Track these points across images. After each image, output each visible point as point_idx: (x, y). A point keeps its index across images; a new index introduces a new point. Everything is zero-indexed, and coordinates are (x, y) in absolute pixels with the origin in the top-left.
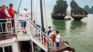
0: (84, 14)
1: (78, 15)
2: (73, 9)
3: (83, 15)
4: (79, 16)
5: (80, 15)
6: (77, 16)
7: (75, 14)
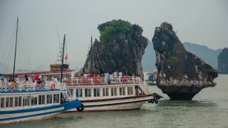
0: (200, 77)
1: (180, 80)
2: (161, 58)
3: (199, 80)
4: (182, 83)
5: (186, 82)
6: (175, 82)
7: (167, 78)
